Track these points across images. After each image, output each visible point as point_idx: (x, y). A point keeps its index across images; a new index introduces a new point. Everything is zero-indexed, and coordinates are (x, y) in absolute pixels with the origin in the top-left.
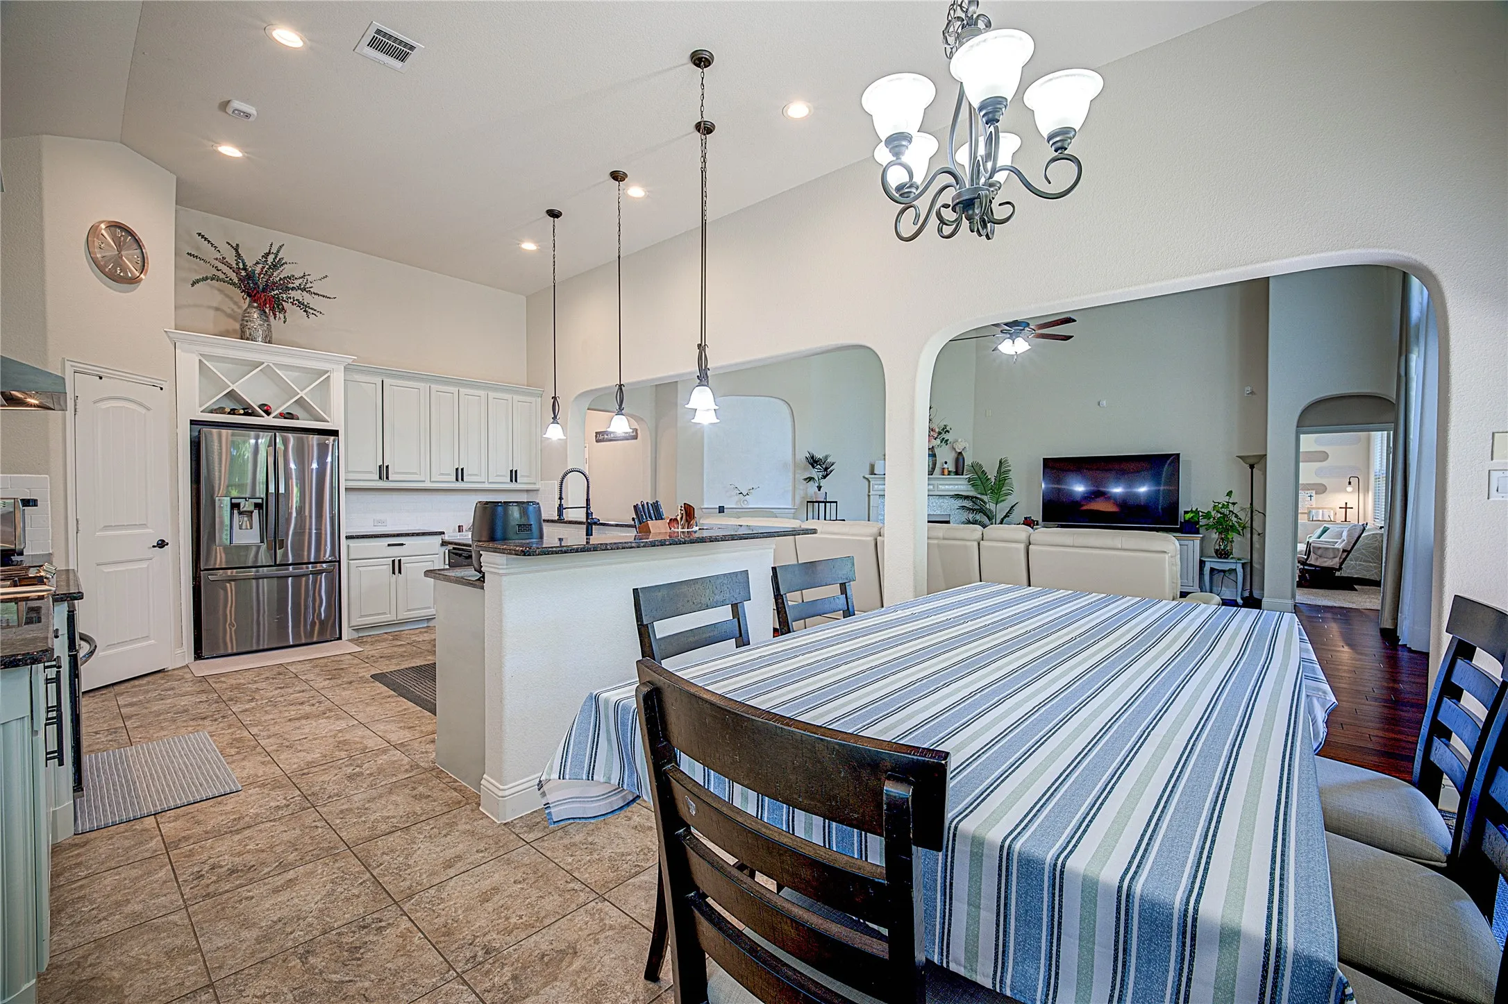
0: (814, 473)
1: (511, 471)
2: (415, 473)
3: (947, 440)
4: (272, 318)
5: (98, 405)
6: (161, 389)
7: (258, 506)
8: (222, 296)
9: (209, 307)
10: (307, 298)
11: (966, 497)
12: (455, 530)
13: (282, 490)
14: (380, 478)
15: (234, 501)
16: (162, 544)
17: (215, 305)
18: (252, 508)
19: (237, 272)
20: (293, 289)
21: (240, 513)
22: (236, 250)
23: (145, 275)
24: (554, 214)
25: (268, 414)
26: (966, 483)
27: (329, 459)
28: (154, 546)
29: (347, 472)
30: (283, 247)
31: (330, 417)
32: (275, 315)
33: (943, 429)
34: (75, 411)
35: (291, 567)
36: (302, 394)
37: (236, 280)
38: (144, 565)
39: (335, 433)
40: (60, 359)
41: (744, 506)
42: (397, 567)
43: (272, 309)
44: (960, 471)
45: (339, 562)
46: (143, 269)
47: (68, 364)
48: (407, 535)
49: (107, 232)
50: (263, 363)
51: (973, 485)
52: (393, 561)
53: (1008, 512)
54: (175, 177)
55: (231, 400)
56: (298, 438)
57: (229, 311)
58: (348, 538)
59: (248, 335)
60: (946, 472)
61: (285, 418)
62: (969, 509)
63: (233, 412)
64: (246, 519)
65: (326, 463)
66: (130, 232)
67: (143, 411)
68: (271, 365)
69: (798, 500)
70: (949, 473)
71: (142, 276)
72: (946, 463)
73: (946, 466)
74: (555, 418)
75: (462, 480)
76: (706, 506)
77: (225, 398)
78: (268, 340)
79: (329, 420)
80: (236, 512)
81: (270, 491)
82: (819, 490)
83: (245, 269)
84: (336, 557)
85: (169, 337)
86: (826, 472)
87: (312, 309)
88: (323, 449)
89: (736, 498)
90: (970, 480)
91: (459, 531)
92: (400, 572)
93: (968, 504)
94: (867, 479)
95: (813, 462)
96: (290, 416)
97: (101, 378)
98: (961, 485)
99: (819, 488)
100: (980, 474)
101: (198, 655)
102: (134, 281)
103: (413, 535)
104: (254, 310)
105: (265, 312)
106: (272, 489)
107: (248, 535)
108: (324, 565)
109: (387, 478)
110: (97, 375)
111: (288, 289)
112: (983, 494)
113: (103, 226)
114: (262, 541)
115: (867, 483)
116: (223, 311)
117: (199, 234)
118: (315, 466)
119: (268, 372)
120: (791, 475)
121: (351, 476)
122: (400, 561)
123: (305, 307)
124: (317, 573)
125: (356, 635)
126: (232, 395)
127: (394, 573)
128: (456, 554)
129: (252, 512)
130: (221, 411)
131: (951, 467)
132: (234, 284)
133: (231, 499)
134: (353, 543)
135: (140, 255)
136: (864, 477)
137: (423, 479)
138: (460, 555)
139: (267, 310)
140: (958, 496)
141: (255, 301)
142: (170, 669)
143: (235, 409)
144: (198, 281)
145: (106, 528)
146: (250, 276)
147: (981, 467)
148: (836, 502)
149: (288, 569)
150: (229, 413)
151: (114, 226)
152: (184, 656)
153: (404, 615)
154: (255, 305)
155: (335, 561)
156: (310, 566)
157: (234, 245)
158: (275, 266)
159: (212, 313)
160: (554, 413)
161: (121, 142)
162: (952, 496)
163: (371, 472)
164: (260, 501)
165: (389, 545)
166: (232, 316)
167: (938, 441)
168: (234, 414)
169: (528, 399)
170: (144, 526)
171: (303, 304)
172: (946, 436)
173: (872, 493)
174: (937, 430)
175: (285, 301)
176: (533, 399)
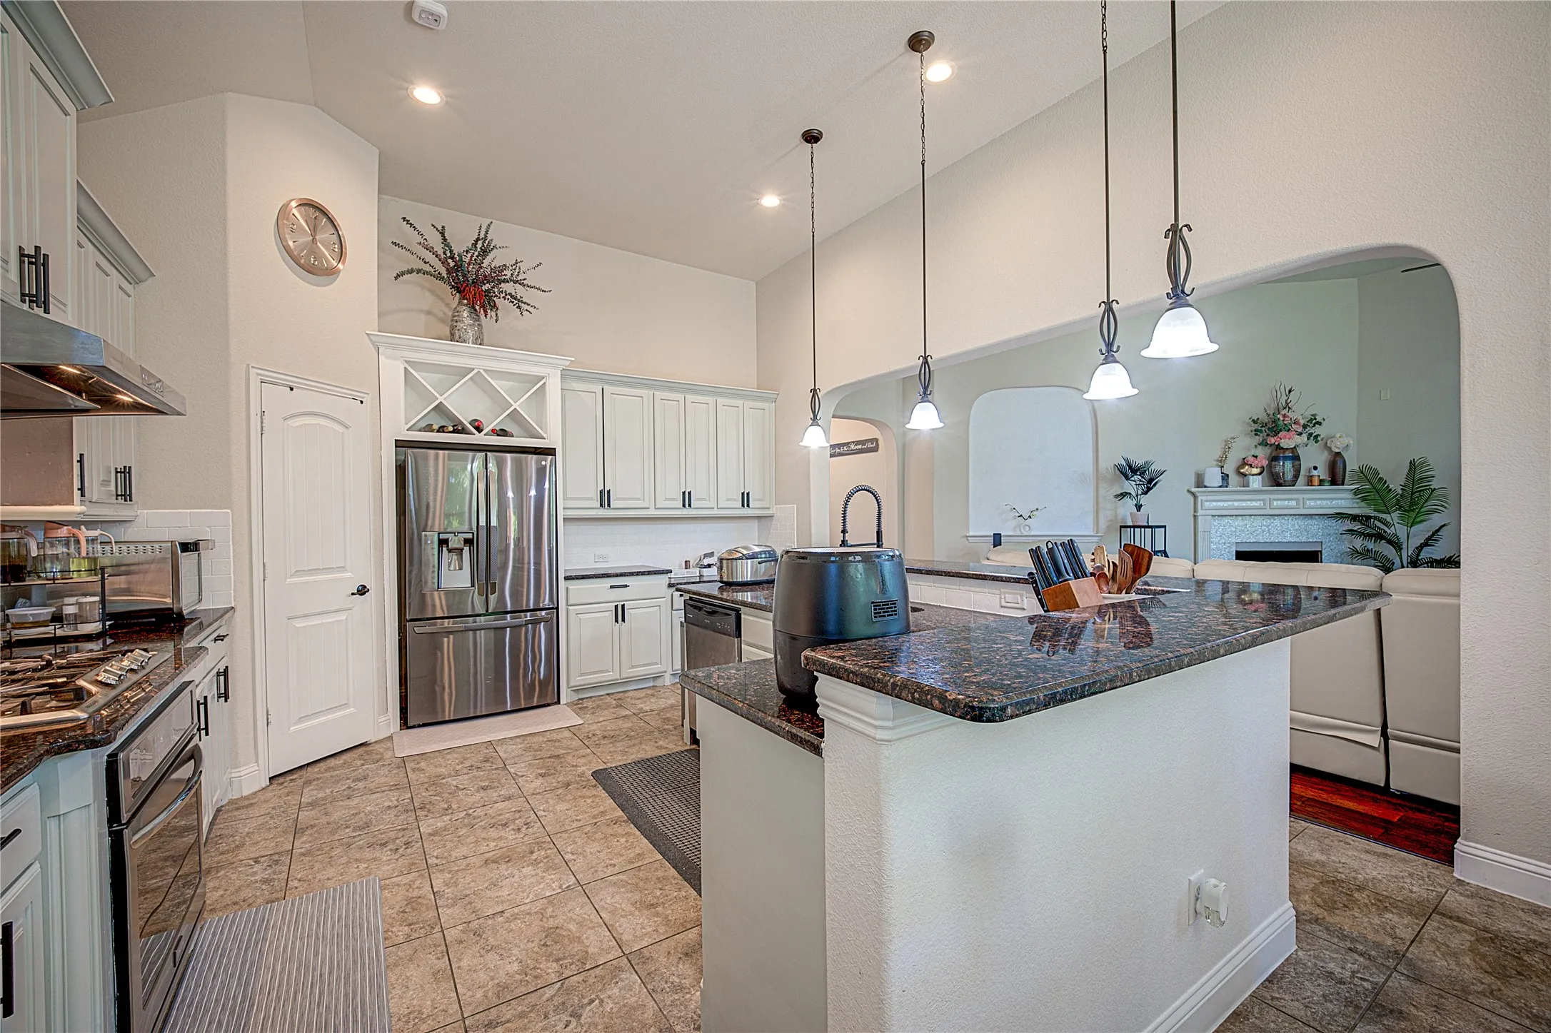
0: (1130, 486)
1: (743, 494)
2: (639, 499)
3: (1317, 436)
4: (482, 317)
5: (290, 422)
6: (362, 402)
7: (468, 542)
8: (434, 298)
9: (421, 311)
10: (519, 291)
11: (1354, 518)
12: (680, 565)
13: (494, 522)
14: (601, 505)
15: (442, 536)
16: (362, 591)
17: (425, 307)
18: (461, 545)
19: (444, 262)
20: (505, 281)
21: (450, 551)
22: (443, 234)
23: (344, 263)
24: (812, 137)
25: (479, 429)
26: (1351, 496)
27: (547, 485)
28: (353, 594)
29: (565, 499)
30: (492, 226)
31: (546, 433)
32: (485, 312)
33: (1311, 420)
34: (262, 430)
35: (508, 616)
36: (515, 406)
37: (444, 274)
38: (343, 616)
39: (551, 452)
40: (245, 366)
41: (1025, 534)
42: (620, 614)
43: (483, 306)
44: (1340, 477)
45: (557, 608)
46: (341, 256)
47: (253, 371)
48: (632, 574)
49: (300, 213)
50: (474, 369)
51: (1364, 499)
52: (616, 607)
53: (1429, 539)
54: (377, 152)
55: (442, 417)
56: (516, 458)
57: (441, 315)
58: (567, 578)
59: (457, 337)
60: (1316, 481)
61: (498, 435)
62: (1361, 534)
63: (441, 429)
64: (455, 557)
65: (545, 489)
66: (324, 213)
67: (340, 429)
68: (482, 371)
69: (1103, 524)
70: (1321, 482)
71: (340, 266)
72: (1315, 468)
73: (1315, 473)
74: (815, 418)
75: (690, 505)
76: (971, 534)
77: (433, 413)
78: (479, 340)
79: (545, 436)
80: (445, 549)
81: (480, 524)
82: (1139, 510)
83: (452, 258)
84: (554, 604)
85: (371, 341)
86: (1150, 484)
87: (525, 303)
88: (541, 472)
89: (1014, 523)
90: (1356, 492)
91: (686, 568)
92: (623, 620)
93: (1357, 526)
94: (1193, 494)
95: (1130, 470)
96: (503, 433)
97: (292, 389)
98: (1342, 499)
99: (1139, 507)
100: (1375, 481)
101: (405, 723)
102: (331, 272)
103: (638, 574)
104: (464, 308)
105: (476, 310)
106: (483, 522)
107: (457, 576)
108: (543, 613)
109: (609, 505)
110: (287, 386)
111: (500, 282)
112: (1384, 513)
113: (294, 204)
114: (473, 585)
115: (1192, 499)
116: (434, 315)
117: (404, 219)
118: (533, 493)
119: (478, 380)
120: (1092, 489)
121: (570, 504)
122: (623, 606)
123: (517, 301)
124: (536, 622)
125: (575, 697)
126: (440, 409)
127: (617, 621)
128: (695, 607)
129: (462, 550)
130: (429, 428)
131: (1322, 473)
132: (442, 278)
133: (439, 534)
134: (575, 586)
135: (337, 241)
136: (1188, 491)
137: (647, 506)
138: (700, 609)
139: (477, 308)
140: (1340, 516)
141: (464, 298)
142: (373, 741)
143: (444, 427)
144: (402, 274)
145: (299, 573)
146: (459, 266)
147: (1376, 472)
148: (1165, 527)
149: (505, 619)
150: (438, 431)
151: (306, 204)
152: (388, 725)
153: (629, 672)
154: (465, 301)
155: (552, 608)
156: (528, 614)
157: (440, 228)
158: (485, 252)
159: (423, 317)
160: (814, 412)
161: (316, 105)
162: (1330, 516)
163: (591, 499)
164: (470, 536)
165: (612, 587)
166: (442, 321)
167: (1304, 437)
168: (444, 432)
169: (760, 405)
170: (342, 569)
171: (516, 299)
172: (1317, 430)
173: (1200, 512)
174: (1302, 422)
175: (496, 296)
176: (765, 405)
